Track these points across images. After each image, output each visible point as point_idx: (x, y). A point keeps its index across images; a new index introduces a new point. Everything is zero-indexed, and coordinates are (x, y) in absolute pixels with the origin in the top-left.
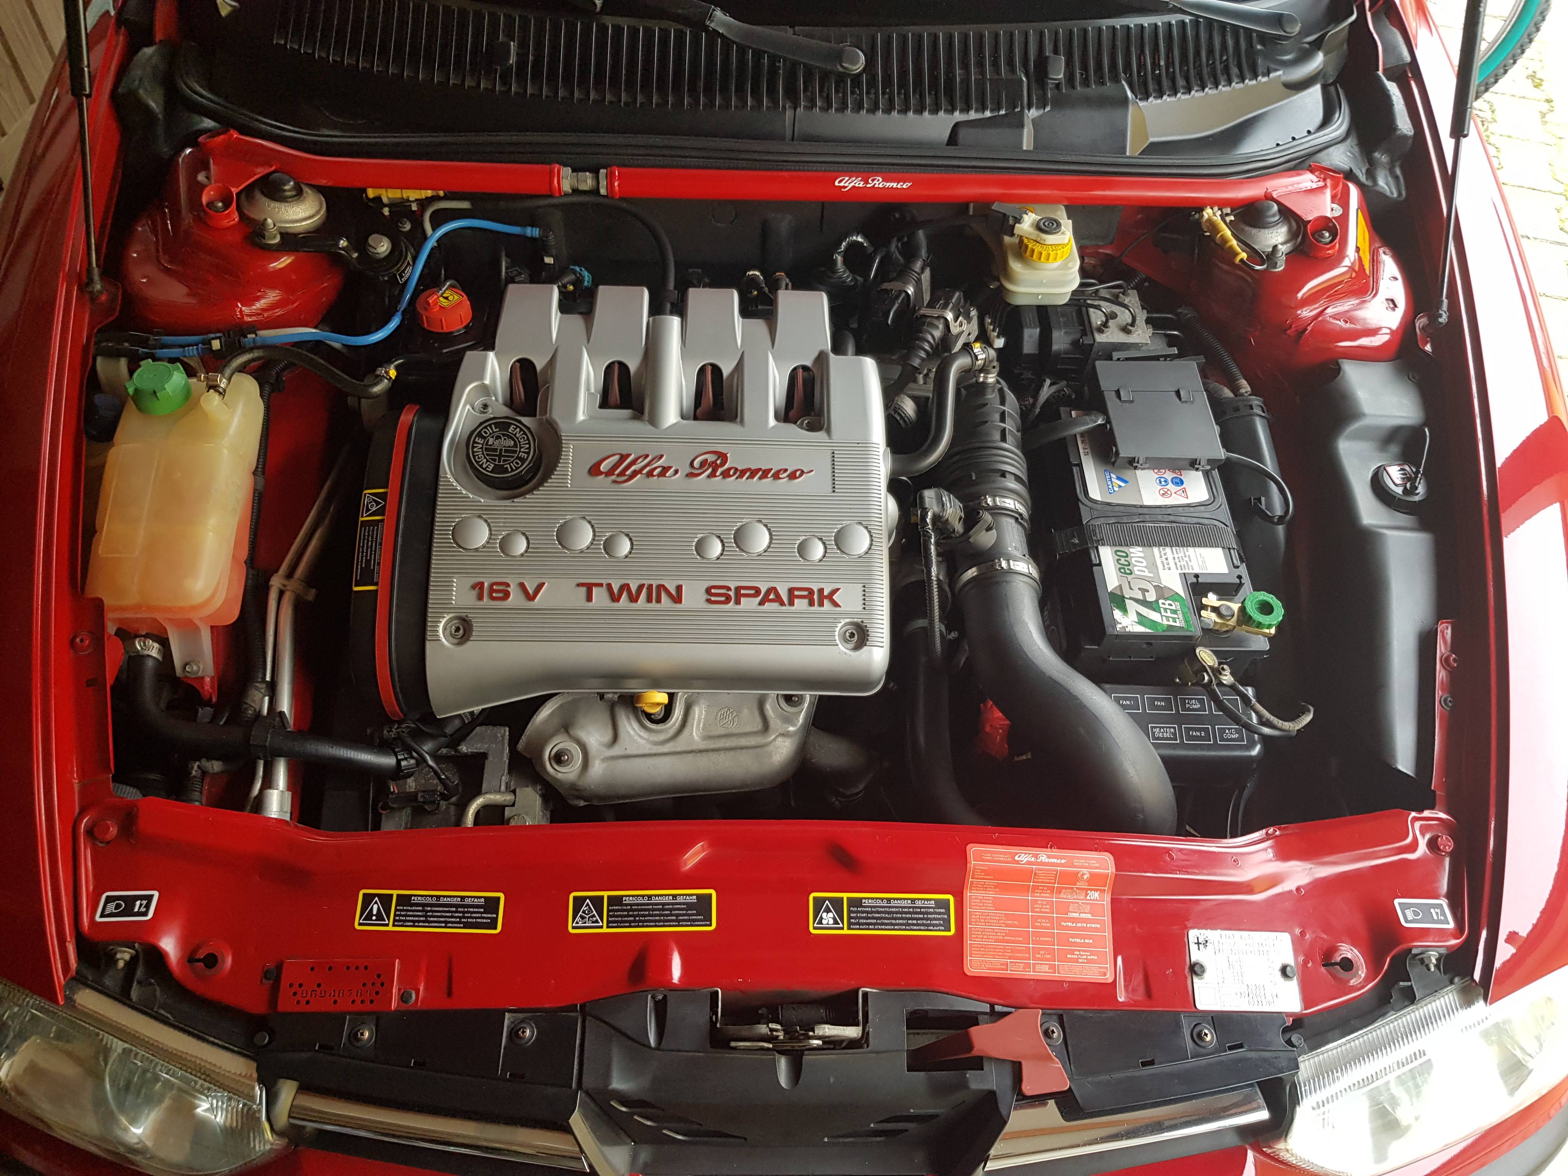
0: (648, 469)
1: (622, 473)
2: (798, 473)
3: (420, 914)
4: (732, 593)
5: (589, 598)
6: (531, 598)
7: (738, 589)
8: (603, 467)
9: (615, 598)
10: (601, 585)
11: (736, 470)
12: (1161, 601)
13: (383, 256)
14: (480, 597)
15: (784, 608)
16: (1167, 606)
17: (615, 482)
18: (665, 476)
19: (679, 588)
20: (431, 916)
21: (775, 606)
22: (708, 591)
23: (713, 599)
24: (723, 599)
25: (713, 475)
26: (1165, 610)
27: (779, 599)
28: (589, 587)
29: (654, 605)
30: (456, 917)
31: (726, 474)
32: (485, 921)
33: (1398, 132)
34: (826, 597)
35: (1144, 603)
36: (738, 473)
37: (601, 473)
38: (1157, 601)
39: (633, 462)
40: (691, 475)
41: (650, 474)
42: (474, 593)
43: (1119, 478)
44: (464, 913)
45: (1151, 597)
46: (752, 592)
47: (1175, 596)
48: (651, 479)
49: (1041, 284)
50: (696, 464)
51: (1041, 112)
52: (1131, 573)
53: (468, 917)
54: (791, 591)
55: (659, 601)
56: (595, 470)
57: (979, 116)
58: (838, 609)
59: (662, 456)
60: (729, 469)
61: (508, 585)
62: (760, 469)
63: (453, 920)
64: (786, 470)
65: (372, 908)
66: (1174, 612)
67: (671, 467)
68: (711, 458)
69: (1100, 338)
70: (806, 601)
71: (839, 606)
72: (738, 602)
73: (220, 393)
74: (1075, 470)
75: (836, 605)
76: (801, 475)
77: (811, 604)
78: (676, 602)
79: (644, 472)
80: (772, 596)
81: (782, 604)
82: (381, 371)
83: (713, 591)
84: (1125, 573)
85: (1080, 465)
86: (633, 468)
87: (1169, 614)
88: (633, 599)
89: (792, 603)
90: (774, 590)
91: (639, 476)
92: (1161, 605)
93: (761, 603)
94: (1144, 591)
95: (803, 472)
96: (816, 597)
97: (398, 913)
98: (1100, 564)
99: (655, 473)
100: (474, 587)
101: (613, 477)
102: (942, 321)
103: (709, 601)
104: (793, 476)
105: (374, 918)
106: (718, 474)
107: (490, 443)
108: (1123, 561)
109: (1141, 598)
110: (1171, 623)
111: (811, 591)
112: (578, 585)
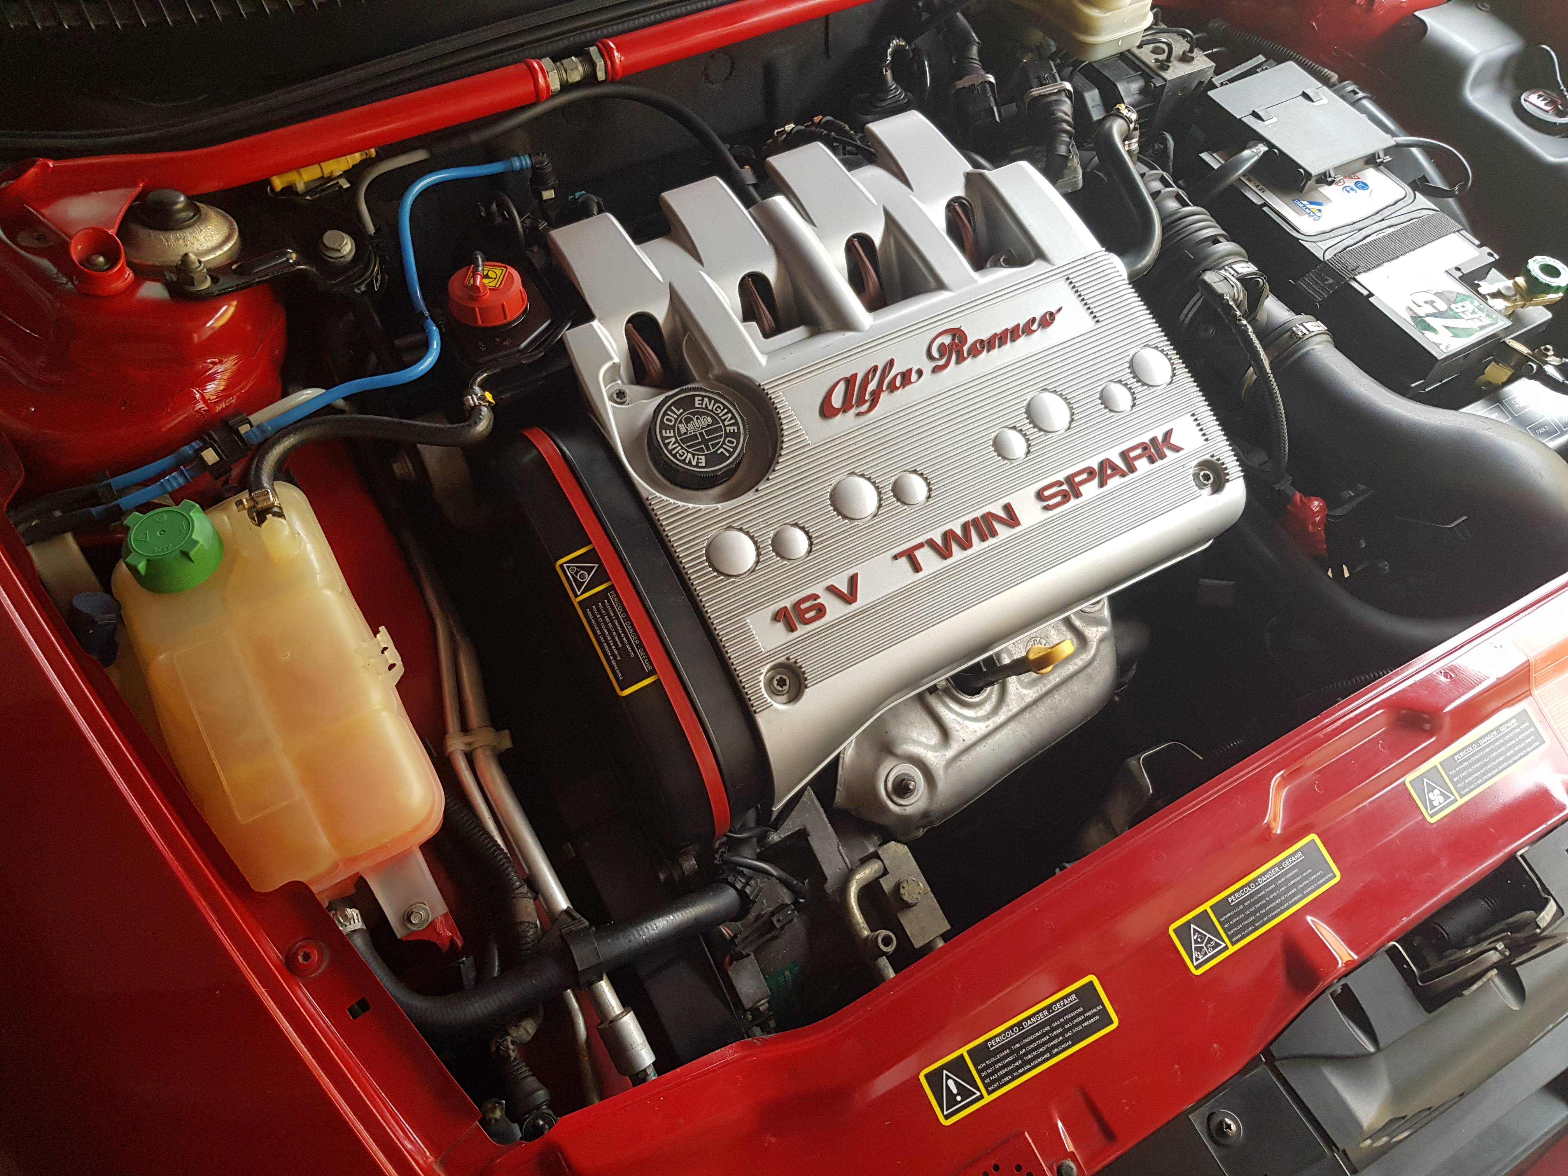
0: (885, 383)
1: (862, 400)
2: (1049, 317)
3: (1011, 1059)
4: (1066, 487)
5: (917, 568)
6: (850, 601)
7: (1069, 479)
8: (837, 401)
9: (945, 554)
10: (922, 546)
11: (982, 341)
12: (1453, 306)
14: (791, 628)
15: (1128, 478)
16: (1463, 309)
17: (859, 414)
18: (910, 383)
19: (1008, 508)
20: (1026, 1054)
21: (1118, 480)
22: (1040, 496)
23: (1050, 503)
24: (1060, 498)
25: (959, 360)
26: (1463, 312)
27: (1117, 471)
28: (910, 555)
29: (991, 541)
30: (1057, 1036)
31: (973, 353)
32: (1093, 1020)
34: (1163, 445)
35: (1439, 314)
36: (985, 346)
37: (837, 412)
38: (1450, 308)
39: (865, 381)
40: (937, 369)
41: (893, 387)
42: (780, 626)
43: (1311, 203)
44: (1062, 1025)
45: (1442, 306)
46: (1086, 475)
47: (1459, 297)
50: (935, 354)
53: (1070, 1029)
54: (1124, 455)
55: (994, 534)
56: (827, 411)
58: (1181, 453)
59: (892, 361)
60: (975, 344)
61: (815, 597)
62: (1007, 331)
63: (1056, 1041)
64: (1034, 320)
65: (947, 1087)
66: (1472, 311)
67: (910, 370)
68: (947, 340)
69: (1169, 77)
70: (1145, 460)
71: (1182, 449)
72: (1078, 495)
74: (1267, 210)
75: (1177, 449)
76: (1053, 318)
77: (1152, 461)
78: (1013, 527)
80: (1108, 471)
81: (1124, 475)
82: (469, 399)
83: (1044, 494)
85: (1266, 204)
86: (869, 390)
88: (966, 544)
89: (1132, 469)
90: (1106, 462)
92: (1457, 311)
93: (1102, 484)
94: (1431, 303)
95: (1053, 314)
96: (1152, 450)
97: (983, 1074)
98: (1371, 295)
99: (897, 385)
100: (776, 621)
101: (853, 411)
103: (1047, 508)
104: (1044, 324)
105: (959, 1098)
106: (963, 356)
107: (683, 430)
109: (1435, 311)
111: (1144, 446)
112: (895, 557)
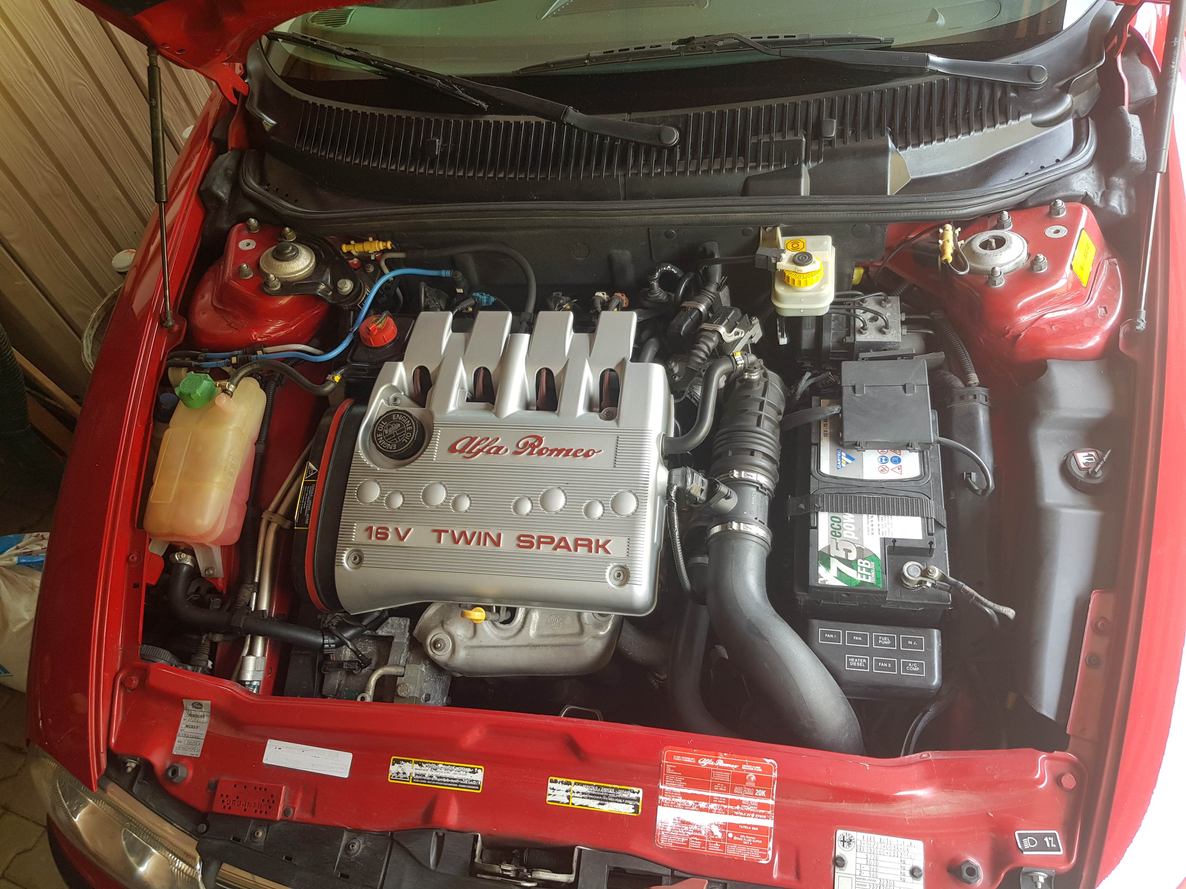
0: (488, 448)
1: (470, 452)
2: (590, 453)
4: (535, 541)
5: (439, 541)
6: (402, 539)
7: (540, 537)
8: (458, 447)
9: (456, 542)
10: (447, 531)
11: (548, 449)
12: (859, 561)
13: (347, 293)
14: (370, 537)
15: (570, 553)
16: (864, 565)
17: (464, 458)
18: (498, 453)
19: (499, 536)
21: (564, 551)
22: (519, 538)
23: (521, 544)
24: (528, 544)
25: (531, 453)
26: (862, 568)
27: (567, 547)
28: (440, 532)
29: (481, 547)
31: (540, 453)
33: (1131, 160)
34: (601, 546)
35: (846, 562)
36: (549, 452)
37: (456, 451)
38: (856, 560)
39: (478, 444)
40: (516, 453)
41: (488, 452)
42: (367, 534)
43: (848, 456)
45: (852, 556)
46: (549, 540)
47: (872, 557)
48: (489, 455)
49: (800, 301)
50: (520, 445)
51: (815, 164)
52: (840, 537)
54: (577, 540)
55: (485, 544)
56: (452, 449)
57: (766, 171)
58: (609, 555)
59: (498, 439)
60: (543, 449)
61: (388, 530)
62: (564, 449)
64: (582, 450)
66: (869, 570)
67: (503, 447)
68: (531, 440)
69: (860, 338)
70: (586, 548)
71: (609, 553)
72: (539, 548)
73: (228, 394)
74: (814, 449)
75: (607, 552)
76: (593, 454)
77: (590, 551)
78: (496, 546)
79: (485, 450)
80: (562, 544)
81: (570, 550)
82: (330, 377)
83: (522, 538)
84: (836, 536)
85: (818, 445)
86: (478, 447)
87: (864, 572)
88: (468, 542)
89: (576, 550)
90: (564, 539)
91: (481, 453)
92: (859, 564)
93: (555, 549)
94: (848, 551)
95: (594, 452)
96: (593, 546)
98: (816, 528)
99: (492, 451)
100: (367, 530)
101: (464, 454)
102: (717, 334)
103: (519, 546)
104: (587, 455)
106: (534, 452)
108: (835, 526)
109: (844, 557)
110: (864, 579)
111: (590, 541)
112: (434, 531)
